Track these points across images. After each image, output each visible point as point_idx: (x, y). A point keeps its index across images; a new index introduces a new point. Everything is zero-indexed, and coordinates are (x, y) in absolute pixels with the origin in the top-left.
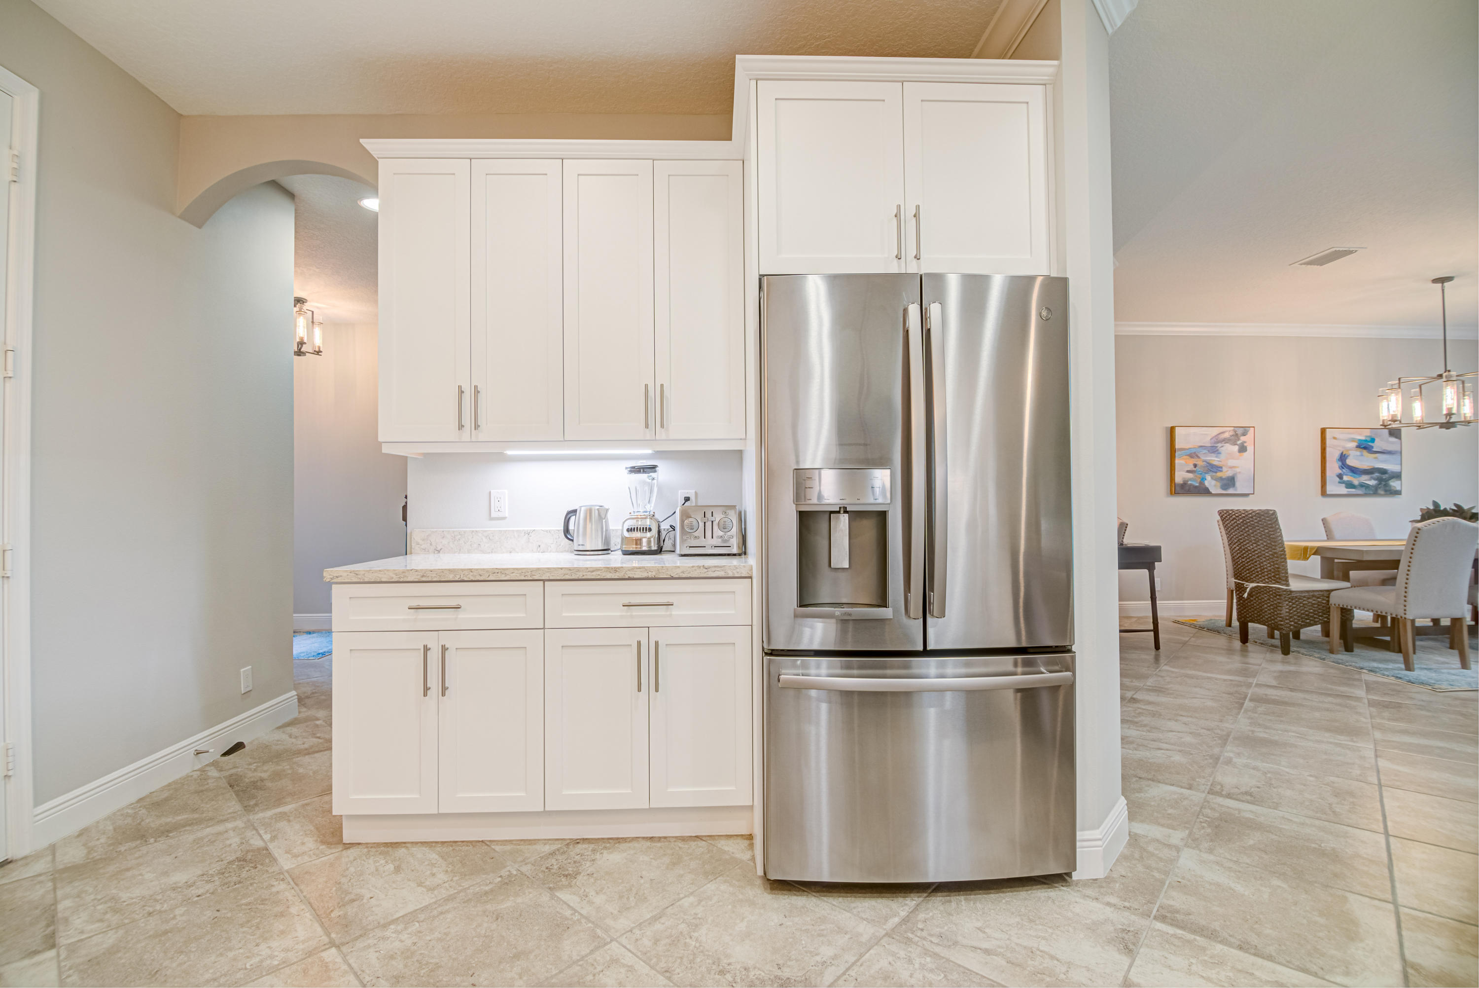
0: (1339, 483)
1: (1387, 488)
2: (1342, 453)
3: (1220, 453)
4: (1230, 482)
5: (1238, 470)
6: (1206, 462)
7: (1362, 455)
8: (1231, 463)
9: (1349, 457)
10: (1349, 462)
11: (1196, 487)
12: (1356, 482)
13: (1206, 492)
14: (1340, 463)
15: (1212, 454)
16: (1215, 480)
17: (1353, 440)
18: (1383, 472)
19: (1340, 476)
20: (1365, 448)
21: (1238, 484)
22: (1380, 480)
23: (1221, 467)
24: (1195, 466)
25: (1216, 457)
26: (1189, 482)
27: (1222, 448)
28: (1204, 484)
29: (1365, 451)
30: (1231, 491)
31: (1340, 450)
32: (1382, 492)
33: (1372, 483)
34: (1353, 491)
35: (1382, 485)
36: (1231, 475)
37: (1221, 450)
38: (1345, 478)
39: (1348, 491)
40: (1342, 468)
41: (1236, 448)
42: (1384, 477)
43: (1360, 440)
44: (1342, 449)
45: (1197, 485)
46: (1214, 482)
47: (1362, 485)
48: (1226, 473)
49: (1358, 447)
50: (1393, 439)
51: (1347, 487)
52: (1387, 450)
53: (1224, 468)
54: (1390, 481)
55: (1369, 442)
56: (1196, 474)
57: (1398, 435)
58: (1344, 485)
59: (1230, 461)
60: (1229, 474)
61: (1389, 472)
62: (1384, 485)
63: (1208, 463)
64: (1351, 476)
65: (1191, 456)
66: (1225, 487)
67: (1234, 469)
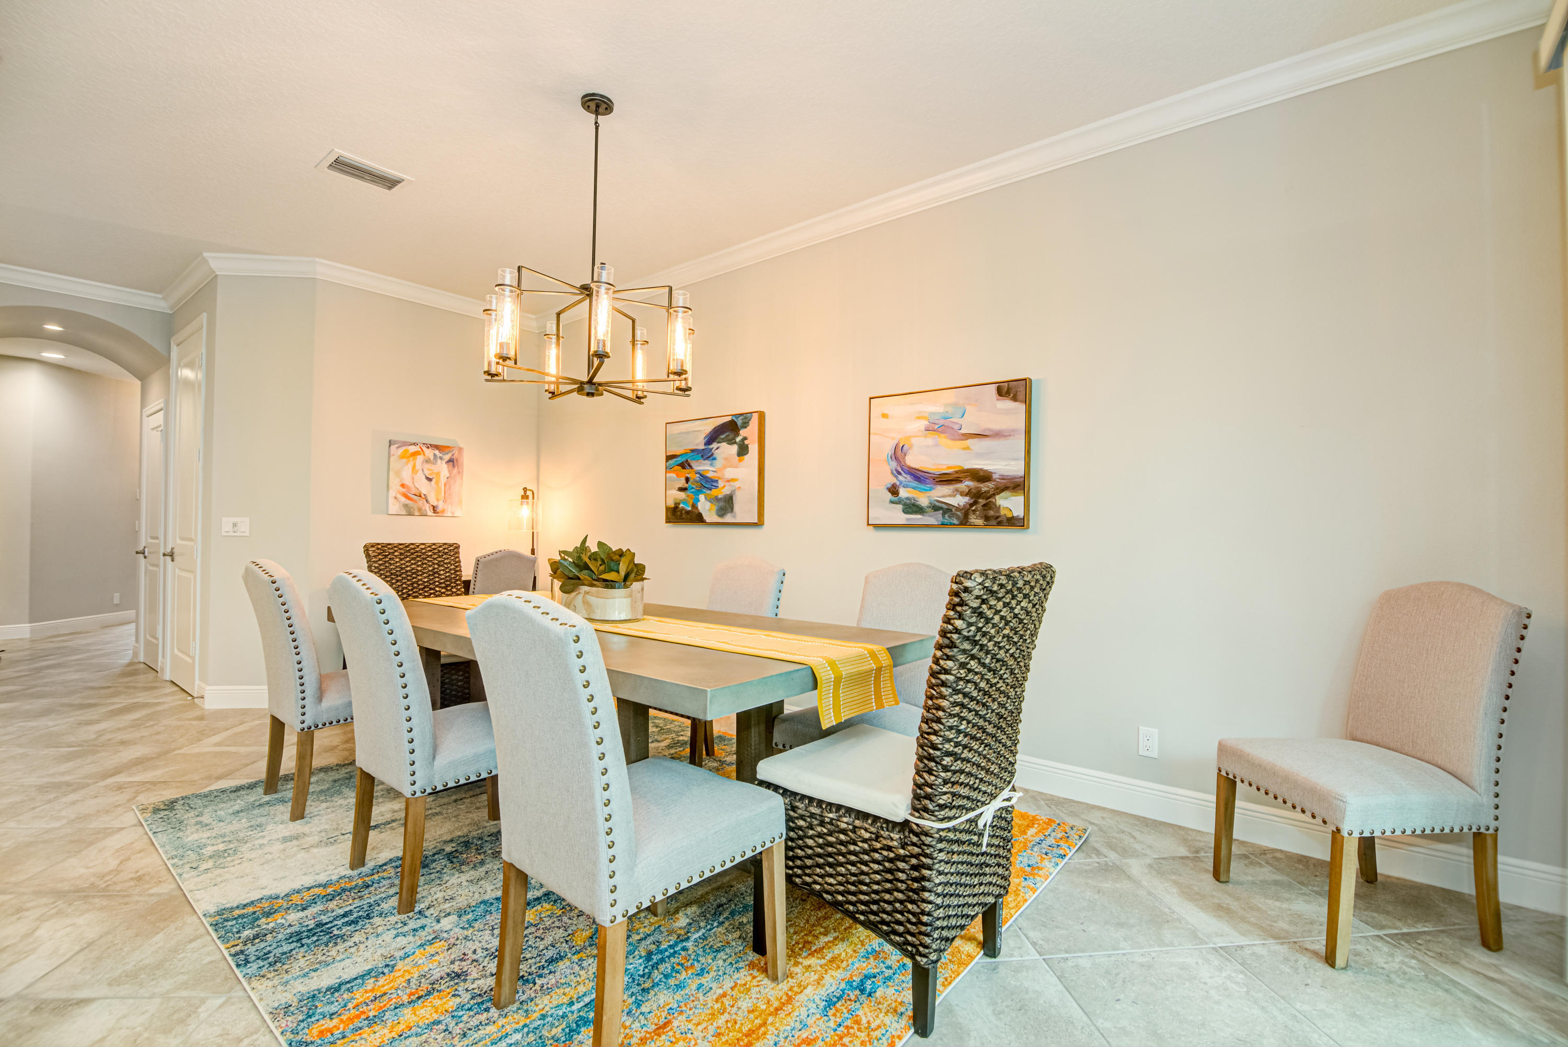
0: (892, 502)
1: (991, 513)
2: (898, 443)
4: (728, 504)
5: (737, 484)
6: (699, 473)
7: (937, 445)
8: (729, 473)
9: (911, 452)
10: (913, 460)
11: (688, 512)
12: (924, 501)
13: (700, 519)
14: (894, 464)
15: (707, 461)
16: (710, 501)
17: (920, 417)
18: (982, 476)
19: (894, 490)
21: (737, 507)
22: (976, 495)
23: (717, 481)
24: (687, 480)
25: (711, 465)
26: (681, 505)
27: (717, 451)
28: (697, 508)
29: (942, 435)
30: (728, 518)
31: (893, 439)
32: (980, 522)
33: (960, 501)
34: (917, 518)
35: (979, 506)
36: (728, 493)
37: (717, 453)
38: (903, 493)
39: (908, 519)
40: (896, 473)
41: (735, 448)
42: (984, 487)
43: (933, 415)
44: (898, 437)
45: (690, 509)
46: (708, 505)
47: (935, 507)
48: (723, 490)
49: (931, 429)
50: (1007, 404)
51: (905, 511)
52: (990, 430)
53: (719, 481)
54: (997, 497)
55: (952, 416)
56: (688, 493)
57: (1021, 396)
58: (900, 507)
59: (728, 469)
60: (726, 491)
61: (994, 476)
62: (984, 506)
63: (701, 475)
64: (914, 488)
65: (683, 465)
66: (722, 512)
67: (732, 483)
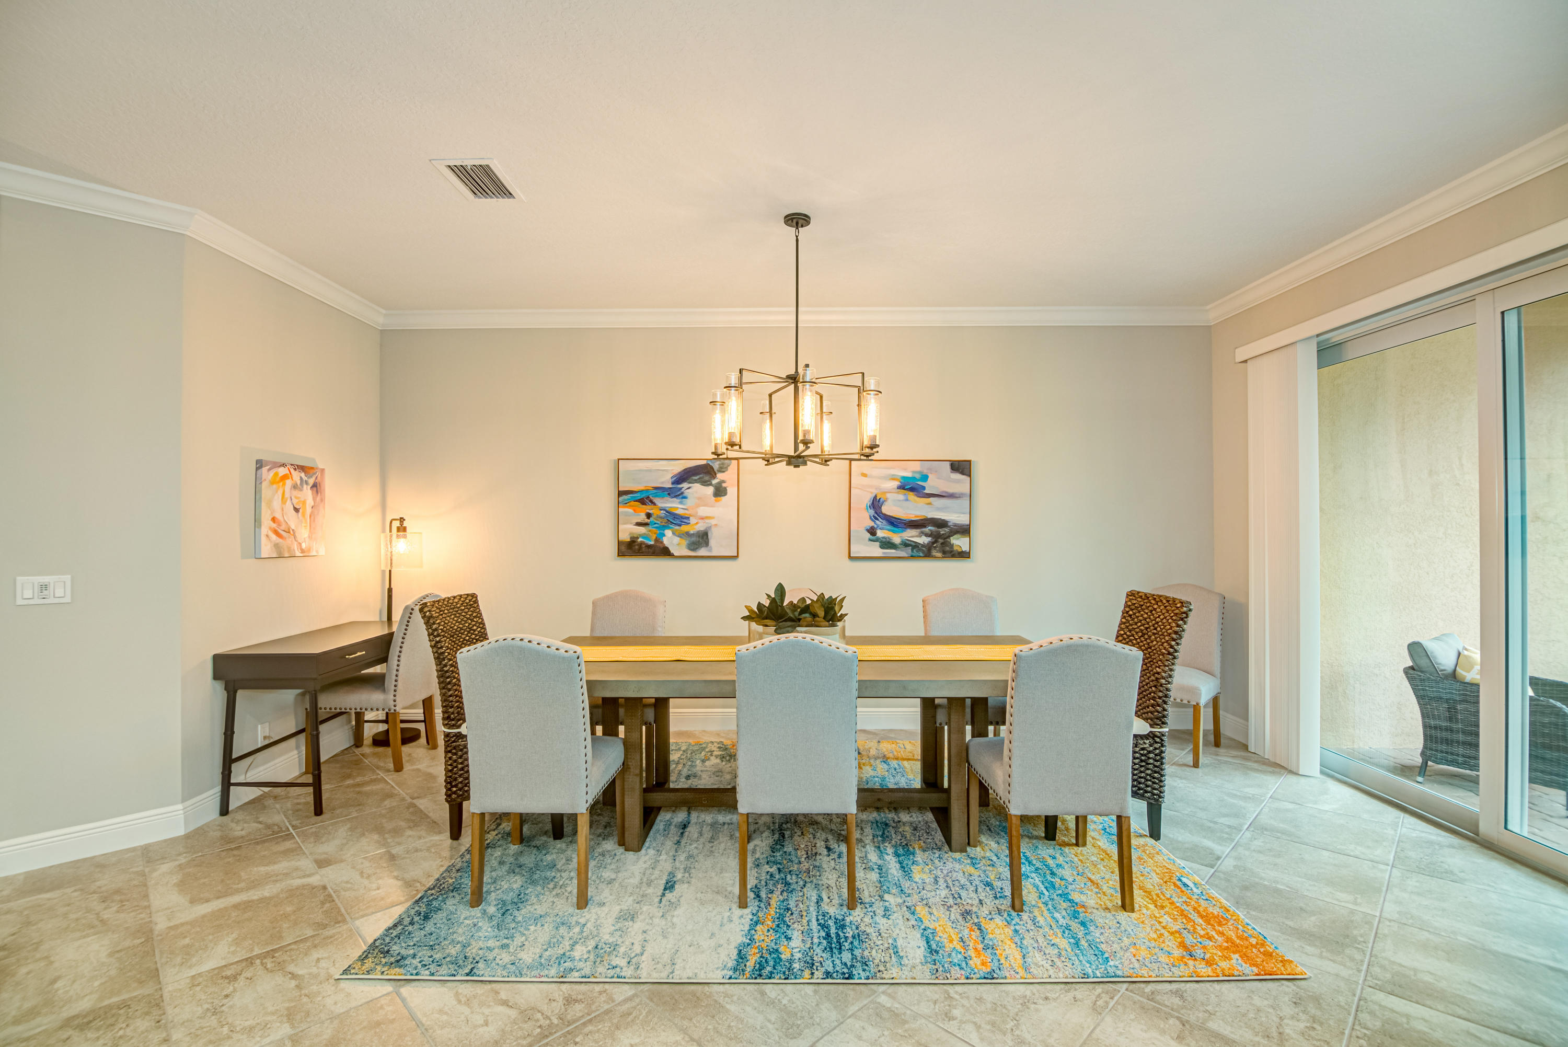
0: (870, 540)
1: (947, 549)
2: (876, 496)
3: (685, 498)
4: (702, 539)
5: (713, 522)
6: (664, 510)
7: (907, 500)
8: (703, 511)
9: (886, 503)
10: (886, 509)
11: (649, 546)
12: (897, 539)
13: (665, 552)
14: (872, 512)
15: (675, 499)
16: (679, 536)
17: (893, 478)
18: (942, 524)
19: (872, 531)
20: (912, 489)
21: (712, 542)
22: (936, 537)
23: (688, 518)
24: (649, 516)
25: (681, 503)
26: (640, 540)
27: (688, 491)
28: (662, 542)
29: (911, 493)
30: (702, 552)
31: (872, 493)
32: (939, 555)
33: (924, 540)
34: (891, 552)
35: (939, 544)
36: (702, 529)
37: (687, 493)
38: (880, 534)
39: (884, 553)
40: (874, 518)
41: (710, 490)
43: (903, 478)
44: (875, 492)
45: (652, 543)
46: (677, 540)
47: (906, 544)
48: (696, 526)
49: (902, 487)
50: (957, 476)
51: (882, 547)
52: (947, 492)
53: (691, 518)
54: (951, 538)
55: (919, 480)
56: (650, 528)
57: (966, 471)
58: (878, 544)
59: (702, 508)
60: (701, 527)
61: (949, 524)
62: (942, 544)
63: (667, 512)
64: (889, 530)
65: (642, 501)
66: (694, 546)
67: (707, 521)
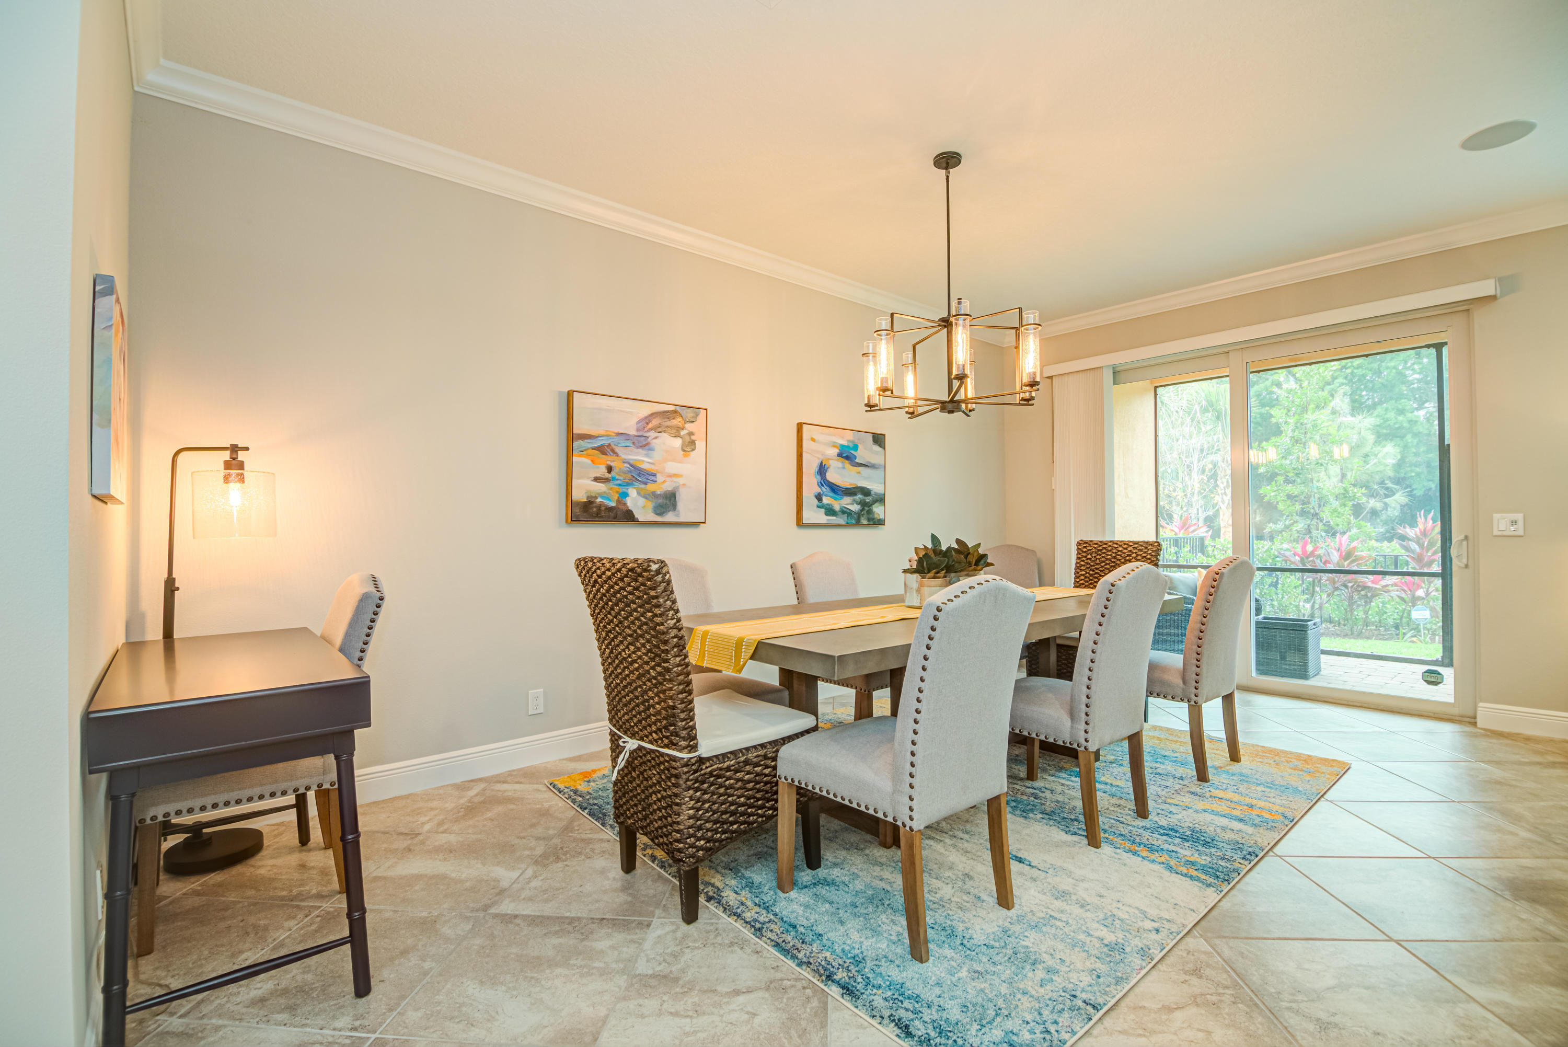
0: (818, 507)
1: (871, 516)
2: (822, 462)
3: (652, 449)
4: (668, 501)
5: (681, 481)
6: (629, 463)
7: (844, 468)
8: (671, 467)
9: (829, 470)
10: (831, 476)
11: (610, 509)
12: (837, 507)
13: (628, 517)
14: (819, 478)
15: (640, 450)
16: (645, 497)
17: (834, 445)
18: (866, 492)
19: (819, 497)
20: (847, 458)
21: (680, 505)
22: (863, 504)
23: (654, 475)
24: (610, 469)
25: (647, 455)
26: (599, 500)
27: (654, 441)
28: (625, 504)
29: (847, 461)
30: (670, 517)
31: (819, 458)
32: (865, 522)
33: (855, 508)
34: (833, 519)
35: (865, 512)
36: (670, 489)
37: (655, 443)
38: (825, 500)
39: (828, 520)
40: (821, 485)
41: (678, 442)
42: (868, 499)
43: (842, 446)
44: (821, 457)
45: (613, 504)
46: (641, 501)
47: (844, 511)
48: (663, 485)
49: (840, 455)
50: (876, 448)
51: (827, 514)
52: (870, 463)
53: (658, 475)
54: (873, 506)
55: (852, 449)
56: (611, 485)
57: (883, 445)
58: (823, 510)
59: (669, 463)
60: (668, 487)
61: (872, 493)
62: (867, 511)
63: (631, 466)
64: (831, 497)
65: (602, 450)
66: (661, 509)
67: (675, 479)
